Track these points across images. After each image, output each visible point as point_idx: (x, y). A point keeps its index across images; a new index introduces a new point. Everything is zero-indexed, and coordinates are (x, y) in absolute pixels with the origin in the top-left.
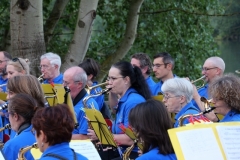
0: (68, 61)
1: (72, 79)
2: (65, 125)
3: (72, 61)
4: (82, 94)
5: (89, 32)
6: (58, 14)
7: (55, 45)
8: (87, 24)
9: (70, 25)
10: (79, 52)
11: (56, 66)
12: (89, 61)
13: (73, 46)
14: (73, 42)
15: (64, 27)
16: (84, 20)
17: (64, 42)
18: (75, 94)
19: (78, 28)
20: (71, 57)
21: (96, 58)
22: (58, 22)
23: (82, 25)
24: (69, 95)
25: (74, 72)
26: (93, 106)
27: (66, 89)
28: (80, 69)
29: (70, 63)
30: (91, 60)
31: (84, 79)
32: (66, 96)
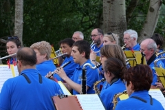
0: (142, 35)
1: (146, 47)
2: (147, 79)
3: (145, 35)
4: (153, 57)
5: (157, 15)
6: (135, 3)
7: (133, 24)
8: (156, 10)
9: (143, 11)
10: (150, 28)
11: (134, 39)
12: (157, 35)
13: (146, 24)
14: (146, 22)
15: (139, 12)
16: (153, 7)
17: (139, 22)
18: (149, 57)
19: (149, 12)
20: (145, 32)
21: (161, 33)
22: (135, 8)
23: (152, 10)
24: (145, 58)
26: (161, 66)
27: (142, 54)
28: (151, 40)
29: (144, 37)
31: (154, 47)
32: (142, 59)
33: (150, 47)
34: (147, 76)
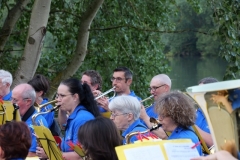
0: (18, 77)
1: (20, 96)
2: (23, 141)
3: (22, 77)
4: (31, 111)
5: (39, 49)
6: (8, 30)
7: (6, 62)
8: (37, 41)
9: (21, 42)
10: (29, 68)
12: (38, 77)
13: (23, 62)
14: (23, 59)
15: (15, 43)
16: (34, 37)
17: (15, 59)
18: (24, 111)
19: (28, 44)
20: (22, 74)
21: (47, 75)
22: (8, 38)
23: (32, 41)
24: (18, 112)
25: (23, 89)
27: (15, 106)
28: (29, 86)
29: (20, 80)
30: (41, 76)
31: (32, 96)
33: (26, 95)
34: (23, 137)
